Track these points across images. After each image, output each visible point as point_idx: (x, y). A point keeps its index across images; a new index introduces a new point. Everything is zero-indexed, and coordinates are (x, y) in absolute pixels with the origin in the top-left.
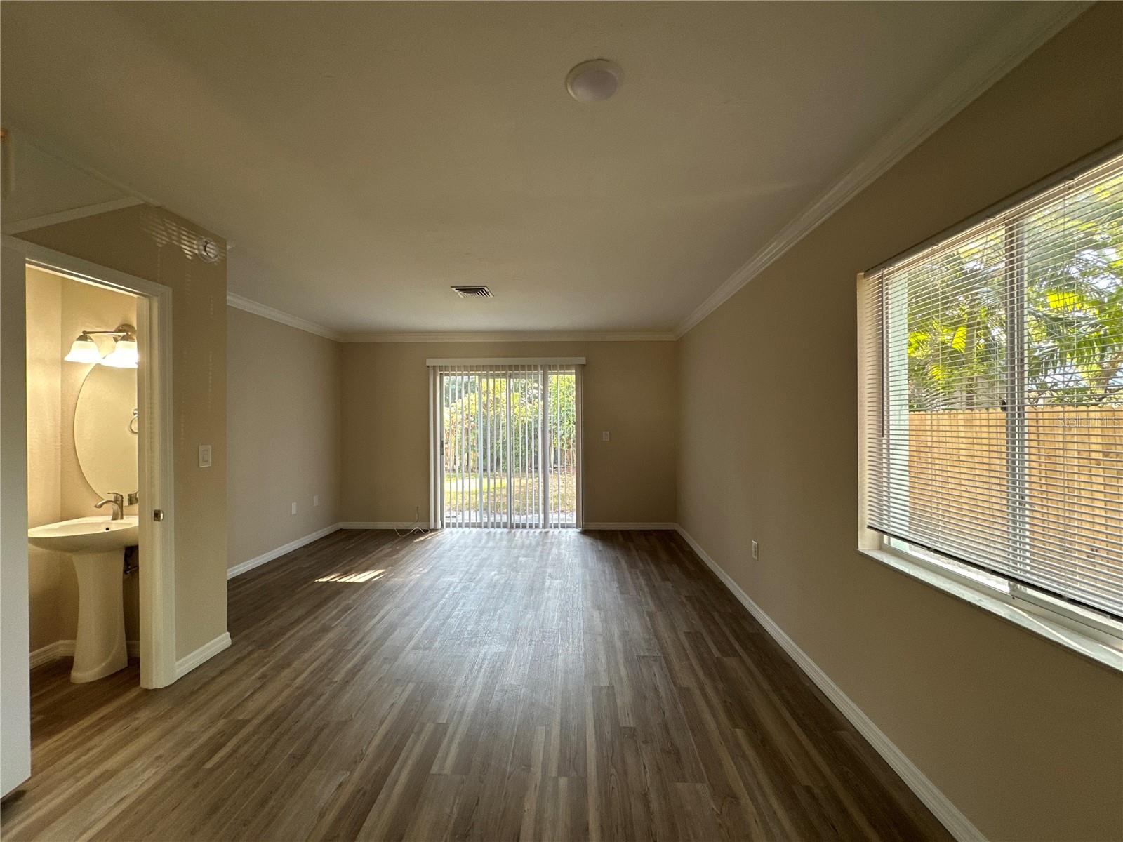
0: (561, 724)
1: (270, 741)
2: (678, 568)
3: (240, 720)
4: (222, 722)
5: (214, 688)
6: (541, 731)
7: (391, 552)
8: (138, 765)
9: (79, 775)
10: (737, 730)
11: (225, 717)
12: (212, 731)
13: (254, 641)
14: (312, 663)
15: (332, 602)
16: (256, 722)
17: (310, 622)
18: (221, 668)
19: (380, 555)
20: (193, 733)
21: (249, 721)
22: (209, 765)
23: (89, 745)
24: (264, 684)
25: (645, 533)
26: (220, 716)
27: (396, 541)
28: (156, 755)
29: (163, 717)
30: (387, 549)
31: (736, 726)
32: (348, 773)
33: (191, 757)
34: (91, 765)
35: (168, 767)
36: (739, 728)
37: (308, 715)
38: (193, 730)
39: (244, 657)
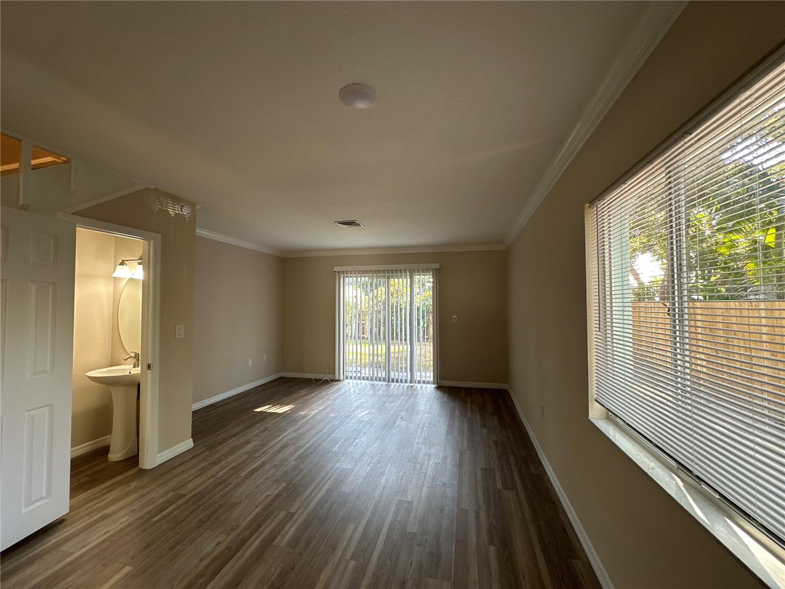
0: (367, 523)
1: (191, 509)
2: (497, 419)
3: (180, 494)
4: (172, 494)
5: (175, 472)
6: (352, 526)
7: (306, 394)
8: (121, 513)
9: (92, 515)
10: (491, 547)
11: (174, 491)
12: (165, 498)
13: (206, 446)
14: (232, 463)
15: (258, 425)
16: (188, 497)
17: (241, 437)
18: (183, 460)
19: (298, 395)
20: (155, 498)
21: (185, 495)
22: (156, 519)
23: (103, 498)
24: (201, 474)
25: (482, 391)
26: (172, 490)
27: (312, 386)
28: (133, 508)
29: (143, 487)
30: (304, 392)
31: (491, 543)
32: (226, 536)
33: (149, 512)
34: (99, 510)
35: (136, 517)
36: (493, 545)
37: (218, 496)
38: (155, 497)
39: (198, 455)
